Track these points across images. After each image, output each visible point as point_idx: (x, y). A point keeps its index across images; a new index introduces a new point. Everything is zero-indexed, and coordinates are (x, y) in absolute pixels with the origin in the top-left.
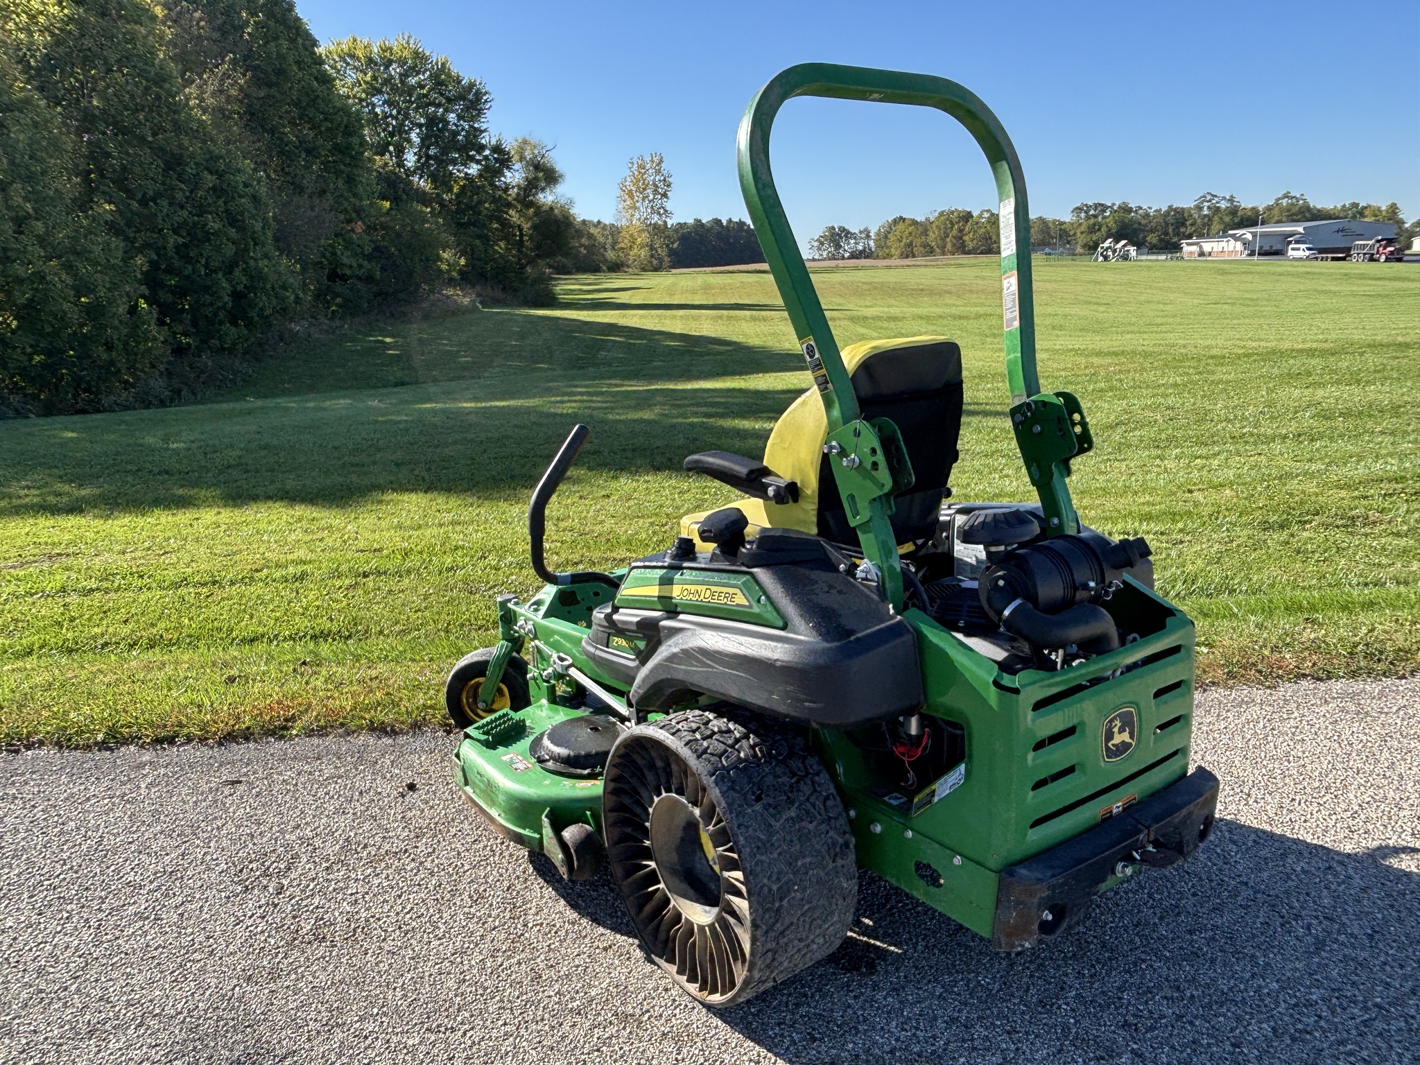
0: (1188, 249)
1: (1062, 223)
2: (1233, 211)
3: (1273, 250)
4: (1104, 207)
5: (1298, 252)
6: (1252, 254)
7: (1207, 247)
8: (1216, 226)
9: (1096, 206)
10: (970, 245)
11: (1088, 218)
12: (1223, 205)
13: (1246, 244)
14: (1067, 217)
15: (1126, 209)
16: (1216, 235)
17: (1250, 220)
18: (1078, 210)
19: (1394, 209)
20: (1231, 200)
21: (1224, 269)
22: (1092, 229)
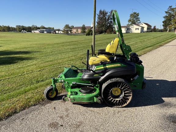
0: (33, 32)
1: (14, 28)
2: (36, 27)
3: (43, 32)
4: (20, 26)
5: (45, 32)
6: (40, 32)
7: (35, 31)
8: (35, 29)
9: (19, 26)
10: (1, 30)
11: (18, 27)
12: (35, 26)
13: (39, 31)
14: (15, 27)
15: (23, 26)
16: (35, 30)
17: (39, 28)
18: (17, 26)
19: (53, 28)
20: (36, 26)
21: (38, 34)
22: (19, 29)
